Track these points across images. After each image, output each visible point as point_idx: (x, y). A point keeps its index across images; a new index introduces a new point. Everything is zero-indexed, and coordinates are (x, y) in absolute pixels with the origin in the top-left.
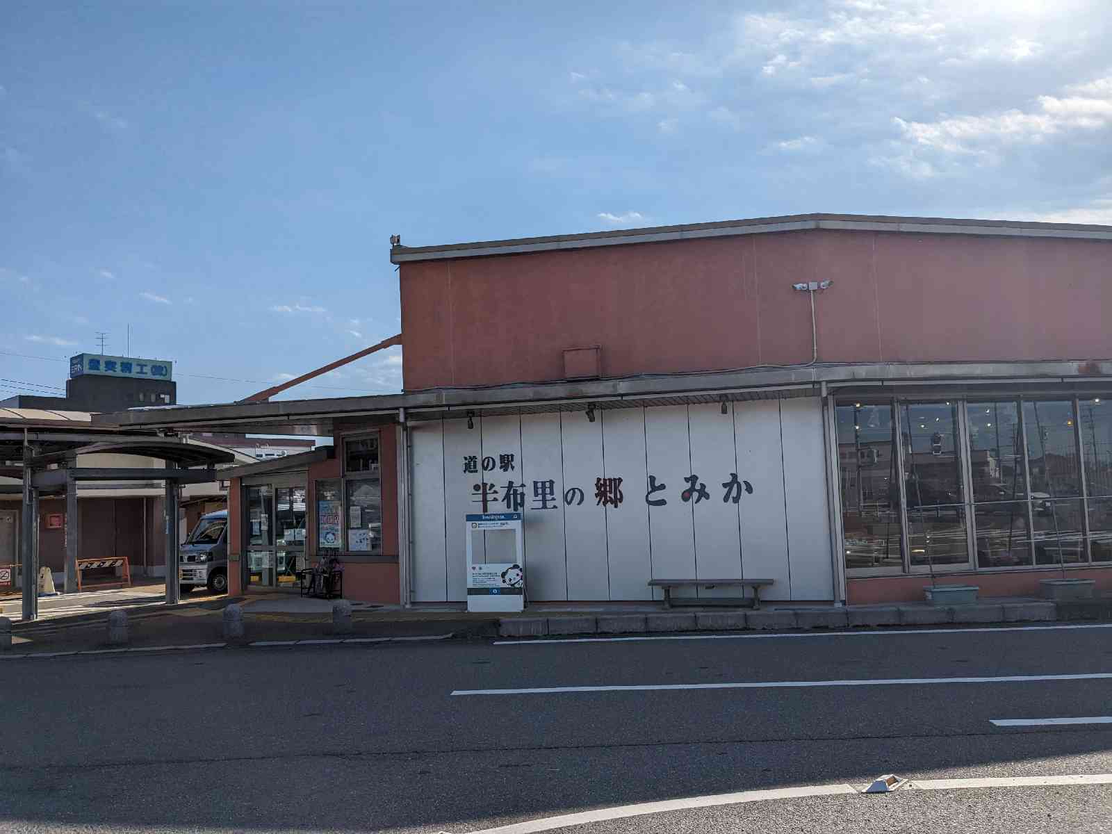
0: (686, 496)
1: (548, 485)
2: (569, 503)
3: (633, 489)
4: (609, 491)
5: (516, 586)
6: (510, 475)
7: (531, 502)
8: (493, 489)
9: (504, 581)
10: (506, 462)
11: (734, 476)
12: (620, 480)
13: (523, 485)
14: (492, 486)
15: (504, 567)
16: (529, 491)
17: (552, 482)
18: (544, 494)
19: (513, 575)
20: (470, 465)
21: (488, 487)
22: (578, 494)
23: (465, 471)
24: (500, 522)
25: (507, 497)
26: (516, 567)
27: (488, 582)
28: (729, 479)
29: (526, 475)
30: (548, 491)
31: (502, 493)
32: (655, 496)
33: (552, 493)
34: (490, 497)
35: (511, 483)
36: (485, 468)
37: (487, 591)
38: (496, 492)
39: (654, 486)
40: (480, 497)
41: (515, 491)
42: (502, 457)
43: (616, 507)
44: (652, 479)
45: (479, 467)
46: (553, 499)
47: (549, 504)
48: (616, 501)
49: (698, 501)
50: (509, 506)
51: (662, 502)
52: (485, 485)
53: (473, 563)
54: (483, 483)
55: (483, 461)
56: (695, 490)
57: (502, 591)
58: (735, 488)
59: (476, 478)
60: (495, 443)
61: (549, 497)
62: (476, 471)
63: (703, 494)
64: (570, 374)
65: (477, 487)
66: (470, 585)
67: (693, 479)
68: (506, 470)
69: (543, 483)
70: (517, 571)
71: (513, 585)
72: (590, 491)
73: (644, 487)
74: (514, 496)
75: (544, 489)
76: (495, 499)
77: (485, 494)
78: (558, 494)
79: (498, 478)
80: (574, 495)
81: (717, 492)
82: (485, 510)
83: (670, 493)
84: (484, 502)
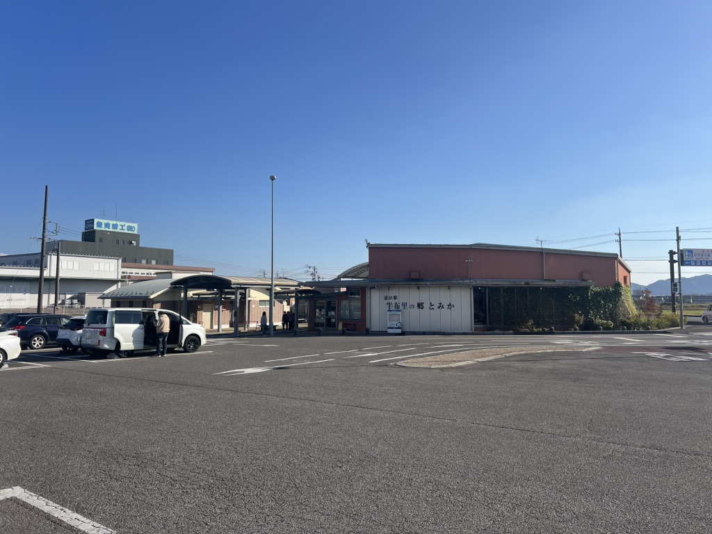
0: (439, 308)
2: (411, 308)
3: (426, 305)
4: (420, 306)
6: (396, 301)
7: (401, 307)
8: (392, 304)
9: (397, 326)
10: (395, 298)
11: (450, 303)
12: (423, 303)
13: (399, 303)
15: (397, 323)
16: (400, 305)
17: (406, 303)
19: (399, 325)
20: (386, 298)
23: (384, 299)
26: (400, 322)
28: (448, 304)
29: (400, 300)
31: (394, 305)
32: (431, 307)
33: (406, 305)
34: (391, 306)
35: (396, 303)
36: (390, 299)
37: (392, 328)
39: (431, 305)
42: (394, 296)
44: (431, 303)
45: (388, 299)
47: (406, 308)
48: (422, 308)
49: (441, 309)
50: (395, 308)
51: (433, 309)
53: (389, 322)
54: (389, 302)
55: (389, 297)
56: (441, 306)
57: (396, 328)
58: (450, 306)
59: (387, 301)
60: (392, 293)
63: (443, 307)
64: (412, 277)
65: (387, 303)
66: (388, 327)
67: (440, 304)
69: (404, 303)
71: (399, 327)
72: (416, 305)
73: (429, 305)
74: (397, 306)
75: (404, 305)
77: (389, 305)
78: (408, 306)
79: (393, 301)
80: (412, 306)
81: (446, 307)
82: (389, 309)
83: (435, 307)
84: (389, 307)
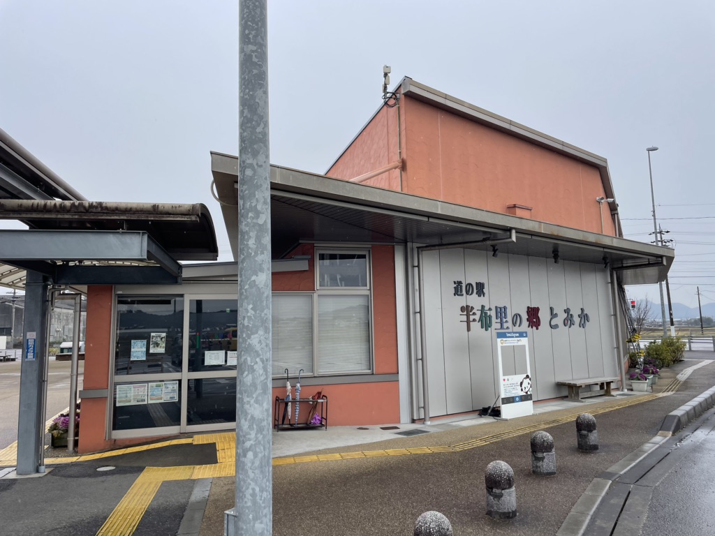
0: (565, 323)
1: (503, 310)
2: (514, 326)
3: (544, 315)
4: (533, 317)
5: (529, 393)
6: (483, 301)
7: (495, 323)
8: (473, 311)
9: (522, 390)
10: (480, 289)
11: (582, 310)
12: (538, 309)
13: (490, 309)
14: (472, 308)
15: (520, 377)
16: (493, 313)
17: (505, 308)
18: (501, 318)
20: (458, 290)
21: (470, 309)
22: (519, 319)
23: (455, 294)
24: (516, 339)
25: (480, 320)
26: (527, 377)
27: (514, 392)
28: (580, 312)
29: (491, 300)
30: (504, 315)
31: (478, 314)
32: (553, 322)
33: (506, 317)
34: (472, 318)
35: (483, 307)
36: (467, 293)
37: (512, 400)
38: (474, 314)
39: (553, 315)
40: (465, 318)
41: (486, 314)
42: (477, 284)
43: (537, 329)
44: (552, 309)
45: (464, 292)
46: (506, 322)
47: (505, 325)
48: (537, 325)
49: (570, 327)
50: (483, 327)
51: (556, 326)
53: (504, 375)
54: (467, 306)
55: (466, 287)
56: (569, 318)
57: (522, 399)
58: (584, 317)
59: (463, 300)
60: (474, 273)
61: (504, 320)
62: (462, 295)
65: (462, 309)
66: (503, 396)
67: (568, 311)
68: (480, 296)
69: (501, 308)
70: (528, 379)
71: (527, 393)
72: (525, 316)
73: (549, 316)
74: (485, 318)
75: (501, 312)
76: (474, 320)
77: (468, 316)
78: (509, 318)
79: (474, 301)
80: (517, 318)
81: (577, 320)
82: (469, 329)
83: (558, 321)
84: (468, 322)
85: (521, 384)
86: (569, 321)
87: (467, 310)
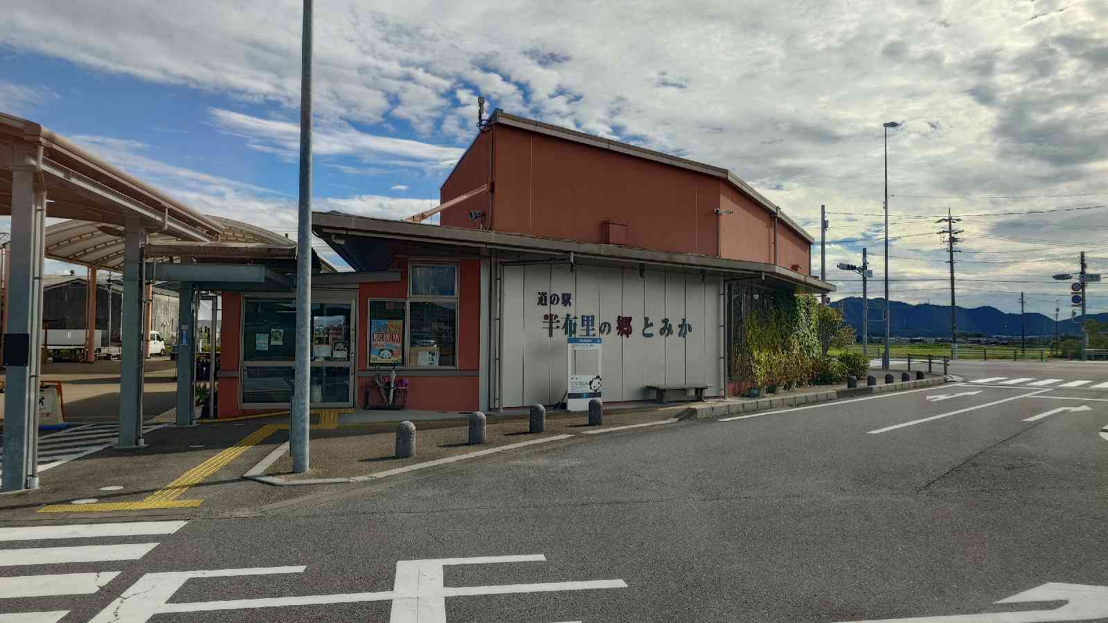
0: (662, 332)
1: (590, 318)
2: (602, 333)
3: (637, 325)
4: (624, 326)
5: (598, 391)
6: (568, 310)
7: (580, 330)
8: (557, 319)
9: (591, 388)
10: (566, 300)
11: (684, 320)
12: (630, 319)
13: (575, 318)
14: (556, 316)
15: (590, 377)
16: (579, 321)
17: (593, 317)
18: (588, 326)
19: (596, 383)
20: (542, 300)
21: (554, 317)
22: (607, 327)
23: (538, 304)
24: (589, 344)
25: (565, 326)
26: (598, 377)
27: (582, 389)
28: (681, 323)
29: (578, 310)
30: (590, 324)
31: (563, 322)
32: (648, 331)
33: (593, 325)
34: (554, 325)
35: (568, 315)
36: (552, 303)
38: (558, 321)
39: (648, 324)
40: (547, 325)
41: (571, 321)
42: (563, 295)
43: (628, 337)
44: (646, 319)
45: (548, 302)
46: (593, 329)
47: (591, 333)
48: (628, 333)
49: (667, 335)
50: (566, 333)
51: (650, 335)
52: (551, 315)
53: (573, 374)
54: (550, 314)
55: (551, 297)
56: (666, 327)
58: (685, 328)
59: (545, 310)
60: (560, 286)
61: (591, 328)
62: (546, 304)
63: (670, 331)
65: (546, 317)
66: (570, 392)
67: (666, 321)
68: (565, 305)
69: (588, 317)
70: (599, 380)
71: (595, 391)
72: (614, 325)
73: (642, 326)
74: (569, 326)
75: (588, 321)
76: (558, 327)
77: (551, 323)
78: (597, 327)
79: (559, 310)
80: (605, 327)
81: (676, 330)
82: (551, 335)
83: (655, 330)
84: (551, 328)
85: (591, 383)
86: (666, 329)
87: (550, 318)
